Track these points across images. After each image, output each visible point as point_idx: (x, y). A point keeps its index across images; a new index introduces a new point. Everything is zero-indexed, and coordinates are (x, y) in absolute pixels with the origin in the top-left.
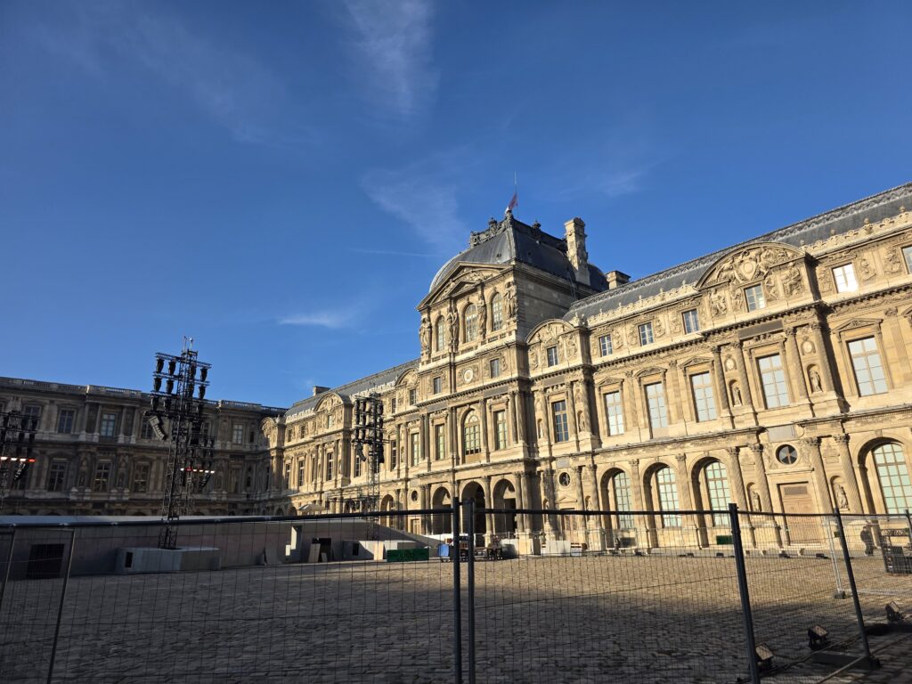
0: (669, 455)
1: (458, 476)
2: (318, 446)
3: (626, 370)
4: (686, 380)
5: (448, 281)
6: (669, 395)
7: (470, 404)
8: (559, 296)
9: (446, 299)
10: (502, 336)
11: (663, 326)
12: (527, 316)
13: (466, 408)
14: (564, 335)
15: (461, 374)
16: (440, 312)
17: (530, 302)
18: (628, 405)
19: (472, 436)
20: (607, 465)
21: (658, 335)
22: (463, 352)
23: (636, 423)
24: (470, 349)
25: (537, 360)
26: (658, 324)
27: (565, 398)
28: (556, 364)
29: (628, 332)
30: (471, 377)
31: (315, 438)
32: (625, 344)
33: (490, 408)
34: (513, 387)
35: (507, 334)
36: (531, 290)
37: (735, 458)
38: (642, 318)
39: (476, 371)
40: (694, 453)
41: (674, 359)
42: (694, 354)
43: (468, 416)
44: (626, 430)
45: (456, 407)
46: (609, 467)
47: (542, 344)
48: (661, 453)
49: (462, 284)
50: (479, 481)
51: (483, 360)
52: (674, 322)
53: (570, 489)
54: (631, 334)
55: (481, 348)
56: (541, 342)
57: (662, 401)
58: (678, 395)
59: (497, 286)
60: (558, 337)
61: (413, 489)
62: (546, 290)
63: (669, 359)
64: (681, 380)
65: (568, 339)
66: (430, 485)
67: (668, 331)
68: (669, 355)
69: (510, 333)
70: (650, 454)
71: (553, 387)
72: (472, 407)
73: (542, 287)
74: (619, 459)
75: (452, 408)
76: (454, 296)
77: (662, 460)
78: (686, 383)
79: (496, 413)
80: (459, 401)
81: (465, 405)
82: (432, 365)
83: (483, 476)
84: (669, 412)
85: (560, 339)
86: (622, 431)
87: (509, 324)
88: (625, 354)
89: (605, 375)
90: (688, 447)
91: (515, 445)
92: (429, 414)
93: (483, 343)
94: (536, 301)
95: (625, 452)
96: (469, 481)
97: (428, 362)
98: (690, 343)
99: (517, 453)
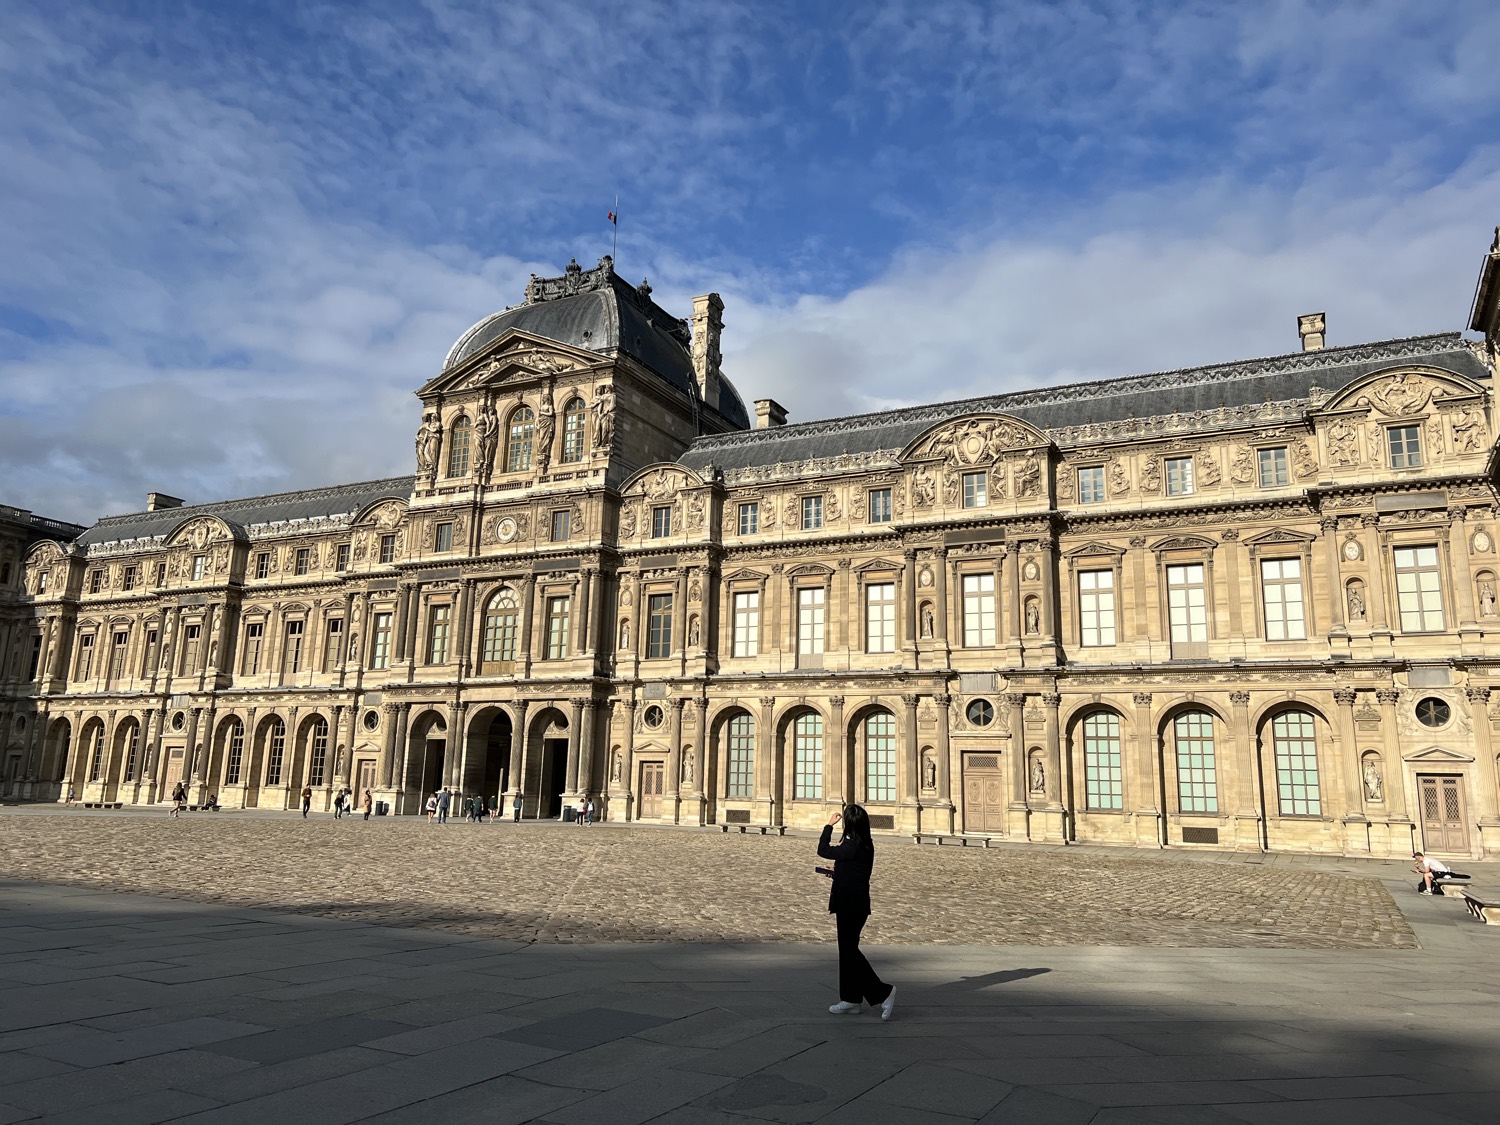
0: (820, 697)
1: (465, 696)
2: (165, 610)
3: (774, 561)
4: (860, 589)
5: (487, 356)
6: (832, 608)
7: (504, 578)
8: (673, 421)
9: (478, 389)
10: (581, 474)
11: (839, 506)
12: (624, 448)
13: (496, 584)
14: (686, 493)
15: (493, 525)
16: (463, 409)
17: (632, 425)
18: (768, 615)
19: (499, 633)
20: (724, 701)
21: (830, 517)
22: (501, 487)
23: (776, 643)
24: (515, 485)
25: (634, 524)
26: (832, 500)
27: (674, 592)
28: (667, 535)
29: (786, 505)
30: (512, 534)
31: (160, 595)
32: (779, 522)
33: (543, 591)
34: (591, 561)
35: (591, 473)
36: (634, 404)
37: (913, 710)
38: (811, 486)
39: (523, 523)
40: (857, 697)
41: (847, 556)
42: (878, 554)
43: (497, 598)
44: (761, 650)
45: (477, 581)
46: (727, 703)
47: (647, 499)
48: (811, 691)
49: (514, 369)
50: (504, 706)
51: (540, 509)
52: (856, 502)
53: (661, 731)
54: (790, 508)
55: (537, 488)
56: (645, 495)
57: (820, 615)
58: (844, 610)
59: (580, 387)
60: (676, 492)
61: (370, 708)
62: (657, 407)
63: (840, 556)
64: (853, 588)
65: (692, 500)
66: (408, 705)
67: (845, 515)
68: (843, 551)
69: (596, 472)
70: (793, 692)
71: (655, 571)
72: (506, 583)
73: (651, 402)
74: (745, 694)
75: (469, 580)
76: (495, 385)
77: (810, 702)
78: (860, 594)
79: (552, 599)
80: (484, 570)
81: (494, 579)
82: (437, 500)
83: (515, 699)
84: (828, 633)
85: (679, 496)
86: (753, 650)
87: (595, 456)
88: (777, 538)
89: (741, 564)
90: (850, 687)
91: (582, 656)
92: (420, 585)
93: (543, 480)
94: (640, 425)
95: (755, 685)
96: (487, 705)
97: (430, 493)
98: (874, 538)
99: (582, 668)
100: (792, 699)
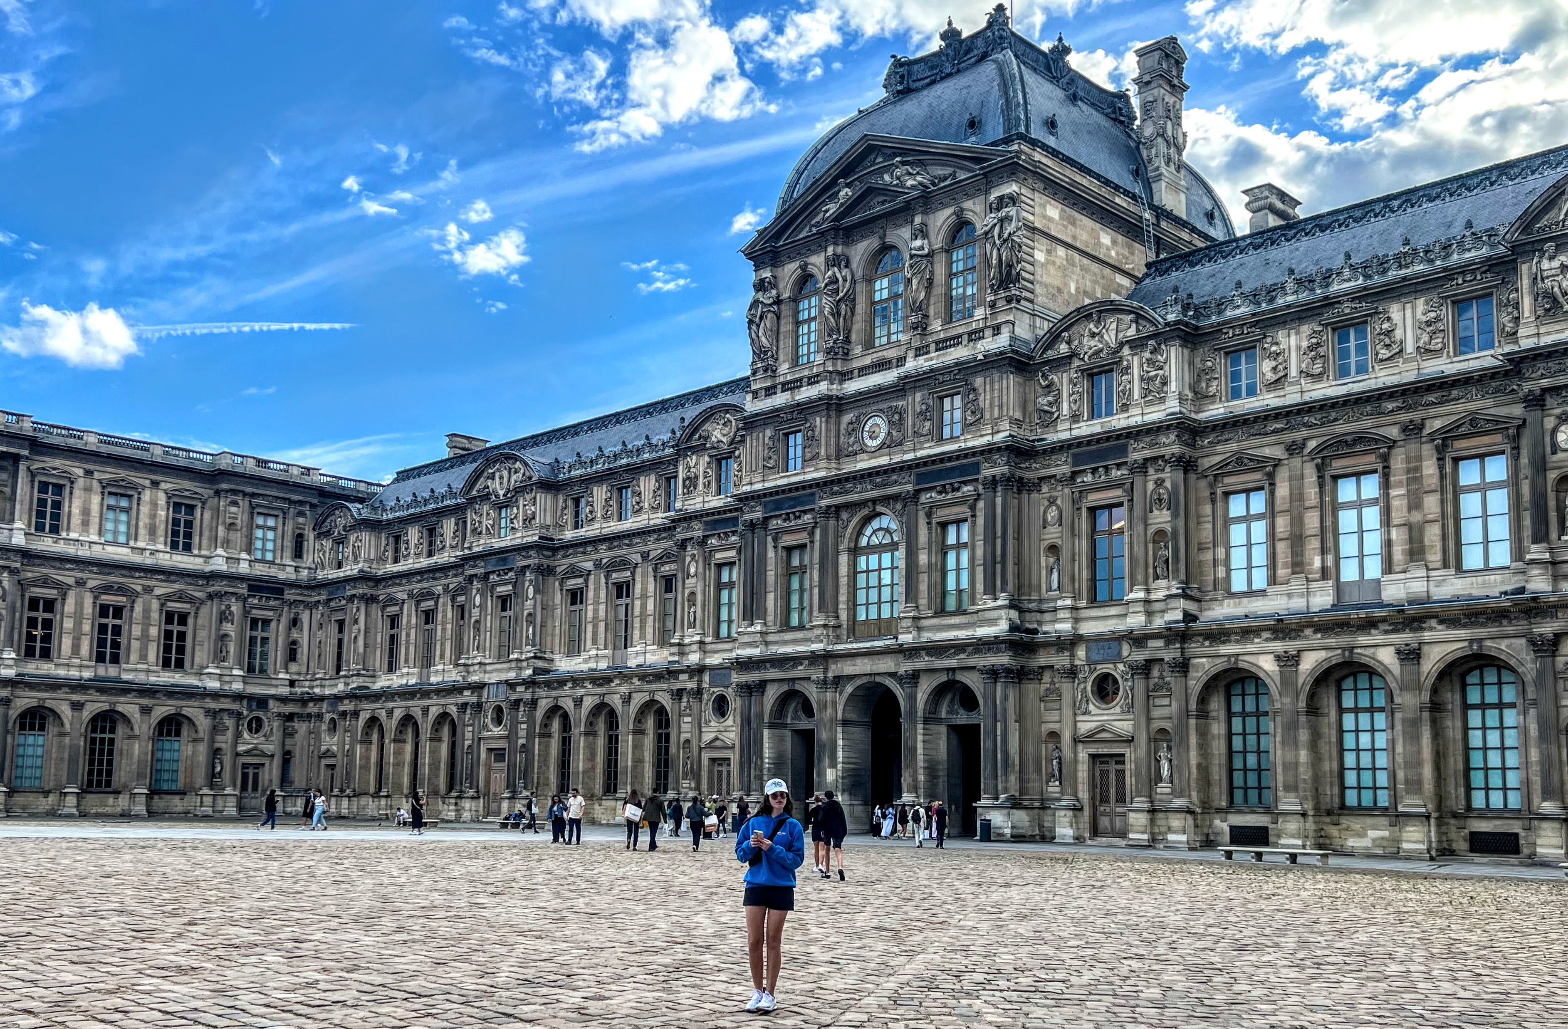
0: (1379, 647)
1: (836, 669)
2: (471, 579)
3: (1288, 437)
4: (1441, 468)
5: (834, 183)
6: (1395, 503)
7: (874, 501)
8: (1114, 242)
9: (822, 234)
10: (975, 336)
11: (1398, 334)
12: (1038, 289)
13: (865, 512)
14: (1137, 344)
15: (855, 427)
16: (804, 267)
17: (1049, 252)
18: (1282, 524)
19: (873, 577)
20: (1218, 661)
21: (1384, 353)
22: (864, 371)
23: (1298, 566)
24: (881, 366)
25: (1057, 402)
26: (1386, 326)
27: (1125, 500)
28: (1109, 413)
29: (1305, 344)
30: (882, 436)
31: (465, 559)
32: (1293, 372)
33: (929, 515)
34: (995, 464)
35: (988, 332)
36: (1051, 219)
37: (1549, 660)
38: (1346, 308)
39: (897, 420)
40: (1444, 644)
41: (1416, 416)
42: (1473, 406)
43: (868, 531)
44: (1273, 580)
45: (838, 508)
46: (1220, 665)
47: (1076, 363)
48: (1363, 639)
49: (870, 192)
50: (889, 682)
51: (918, 396)
52: (1429, 323)
53: (1118, 710)
54: (1311, 348)
55: (912, 365)
56: (1070, 357)
57: (1372, 516)
58: (1415, 504)
59: (968, 204)
60: (1122, 345)
61: (717, 690)
62: (1086, 222)
63: (1405, 417)
64: (1430, 468)
65: (1147, 355)
66: (762, 685)
67: (1410, 347)
68: (1408, 408)
69: (997, 330)
70: (1332, 641)
71: (1094, 471)
72: (879, 509)
73: (1077, 215)
74: (1250, 648)
75: (829, 507)
76: (847, 222)
77: (1363, 655)
78: (1442, 477)
79: (944, 525)
80: (848, 492)
81: (863, 503)
82: (780, 399)
83: (902, 670)
84: (1388, 544)
85: (1126, 351)
86: (1260, 580)
87: (993, 305)
88: (1291, 396)
89: (1233, 446)
90: (1431, 629)
91: (991, 604)
92: (766, 520)
93: (920, 351)
94: (1061, 251)
95: (1266, 635)
96: (865, 680)
97: (770, 391)
98: (1464, 381)
99: (992, 622)
100: (1330, 654)
